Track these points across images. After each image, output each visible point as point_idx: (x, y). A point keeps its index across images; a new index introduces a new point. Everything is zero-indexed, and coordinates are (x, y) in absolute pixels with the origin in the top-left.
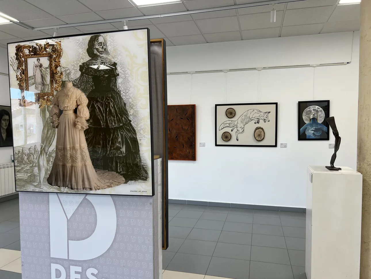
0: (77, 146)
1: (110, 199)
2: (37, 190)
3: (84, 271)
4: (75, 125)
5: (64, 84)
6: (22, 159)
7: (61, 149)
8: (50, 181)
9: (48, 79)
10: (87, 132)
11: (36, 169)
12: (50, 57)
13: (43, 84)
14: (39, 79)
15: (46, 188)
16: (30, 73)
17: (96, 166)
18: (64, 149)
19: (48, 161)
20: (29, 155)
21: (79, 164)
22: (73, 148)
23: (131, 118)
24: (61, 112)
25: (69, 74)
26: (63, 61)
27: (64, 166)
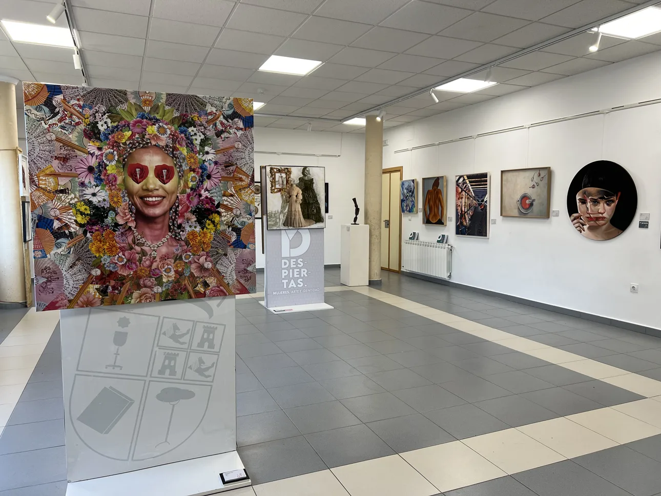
0: (297, 210)
1: (308, 230)
2: (278, 229)
3: (297, 260)
4: (296, 201)
5: (292, 185)
6: (272, 216)
7: (290, 211)
8: (284, 225)
9: (285, 183)
10: (301, 205)
11: (278, 220)
12: (286, 174)
13: (283, 184)
14: (281, 182)
15: (282, 227)
16: (277, 180)
17: (304, 218)
18: (291, 211)
19: (284, 216)
20: (275, 214)
21: (297, 217)
22: (295, 211)
23: (318, 199)
24: (290, 196)
25: (294, 181)
26: (292, 176)
27: (291, 218)
